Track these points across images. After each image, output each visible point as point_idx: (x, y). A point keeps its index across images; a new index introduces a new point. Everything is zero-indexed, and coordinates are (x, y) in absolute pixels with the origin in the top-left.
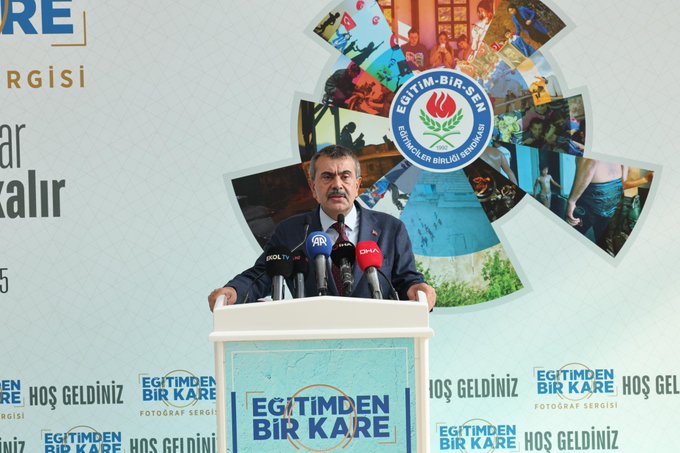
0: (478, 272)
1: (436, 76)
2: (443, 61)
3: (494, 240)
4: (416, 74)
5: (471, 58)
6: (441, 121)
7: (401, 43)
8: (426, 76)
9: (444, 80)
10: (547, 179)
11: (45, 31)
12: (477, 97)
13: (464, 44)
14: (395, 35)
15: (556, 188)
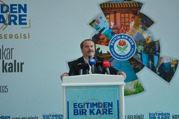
0: (132, 87)
1: (121, 36)
2: (123, 32)
3: (136, 78)
4: (116, 35)
5: (130, 31)
6: (122, 47)
7: (112, 27)
8: (118, 36)
9: (123, 37)
10: (150, 62)
11: (19, 24)
12: (131, 41)
13: (128, 28)
14: (110, 25)
15: (153, 65)
